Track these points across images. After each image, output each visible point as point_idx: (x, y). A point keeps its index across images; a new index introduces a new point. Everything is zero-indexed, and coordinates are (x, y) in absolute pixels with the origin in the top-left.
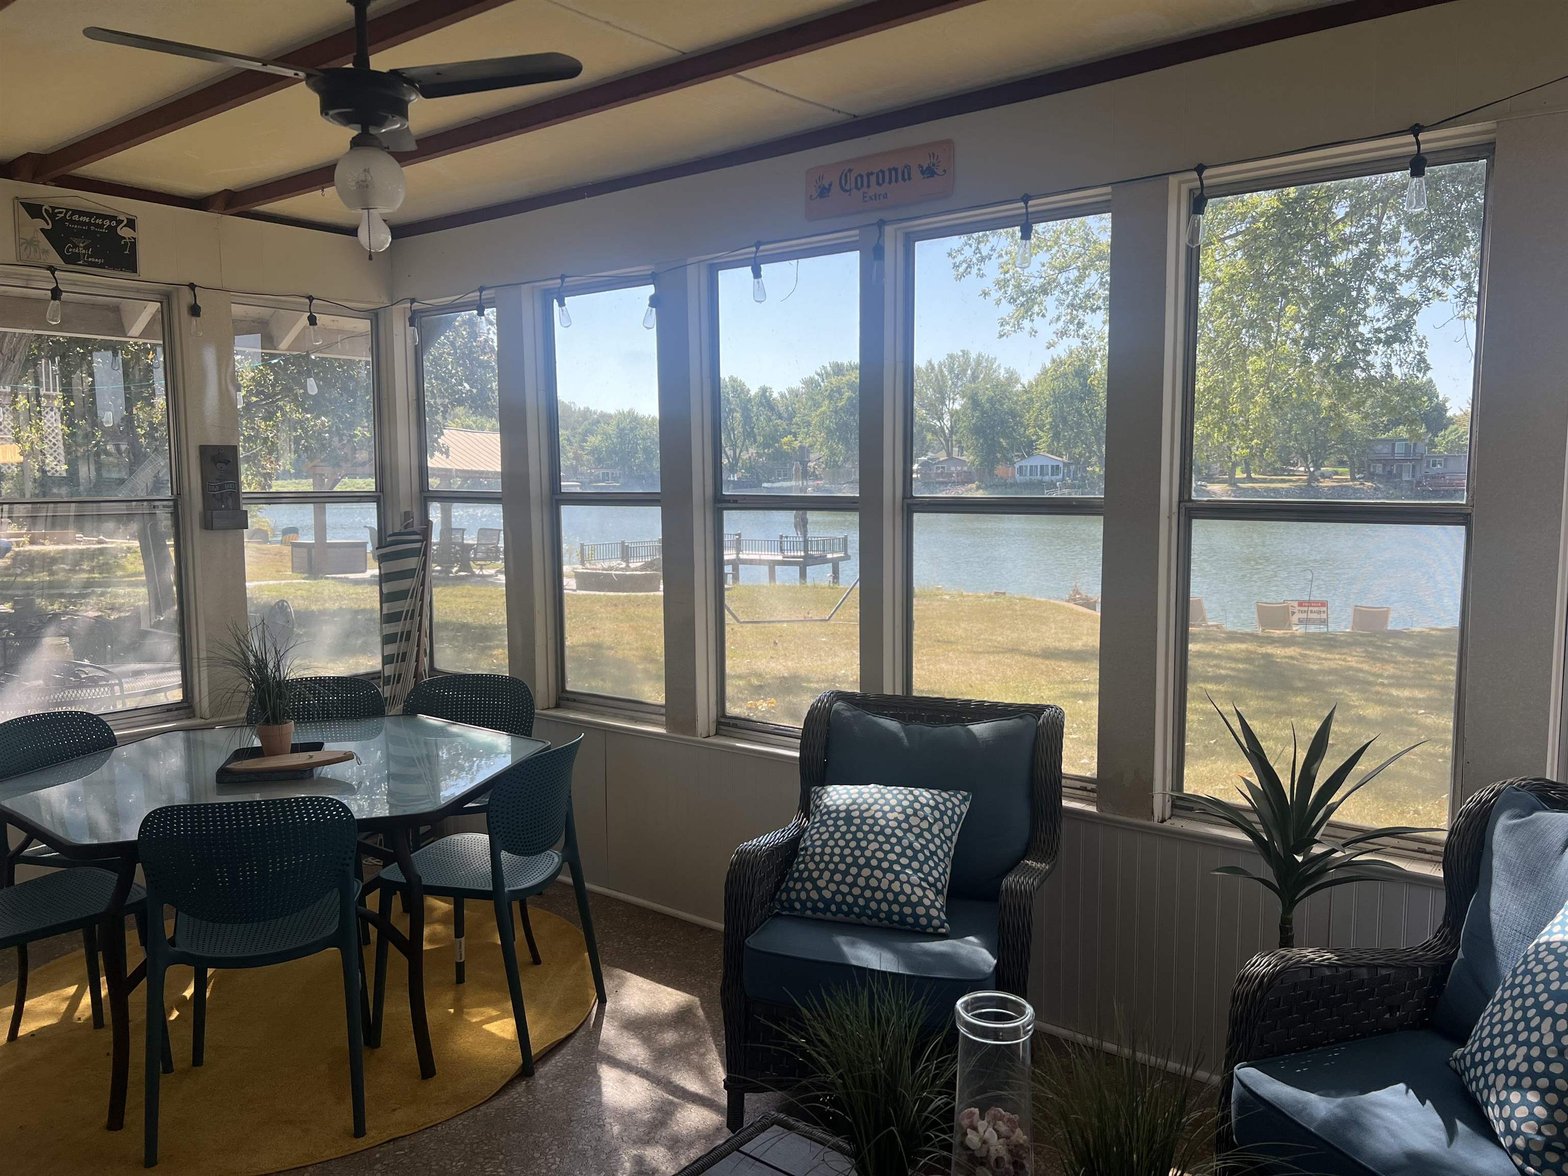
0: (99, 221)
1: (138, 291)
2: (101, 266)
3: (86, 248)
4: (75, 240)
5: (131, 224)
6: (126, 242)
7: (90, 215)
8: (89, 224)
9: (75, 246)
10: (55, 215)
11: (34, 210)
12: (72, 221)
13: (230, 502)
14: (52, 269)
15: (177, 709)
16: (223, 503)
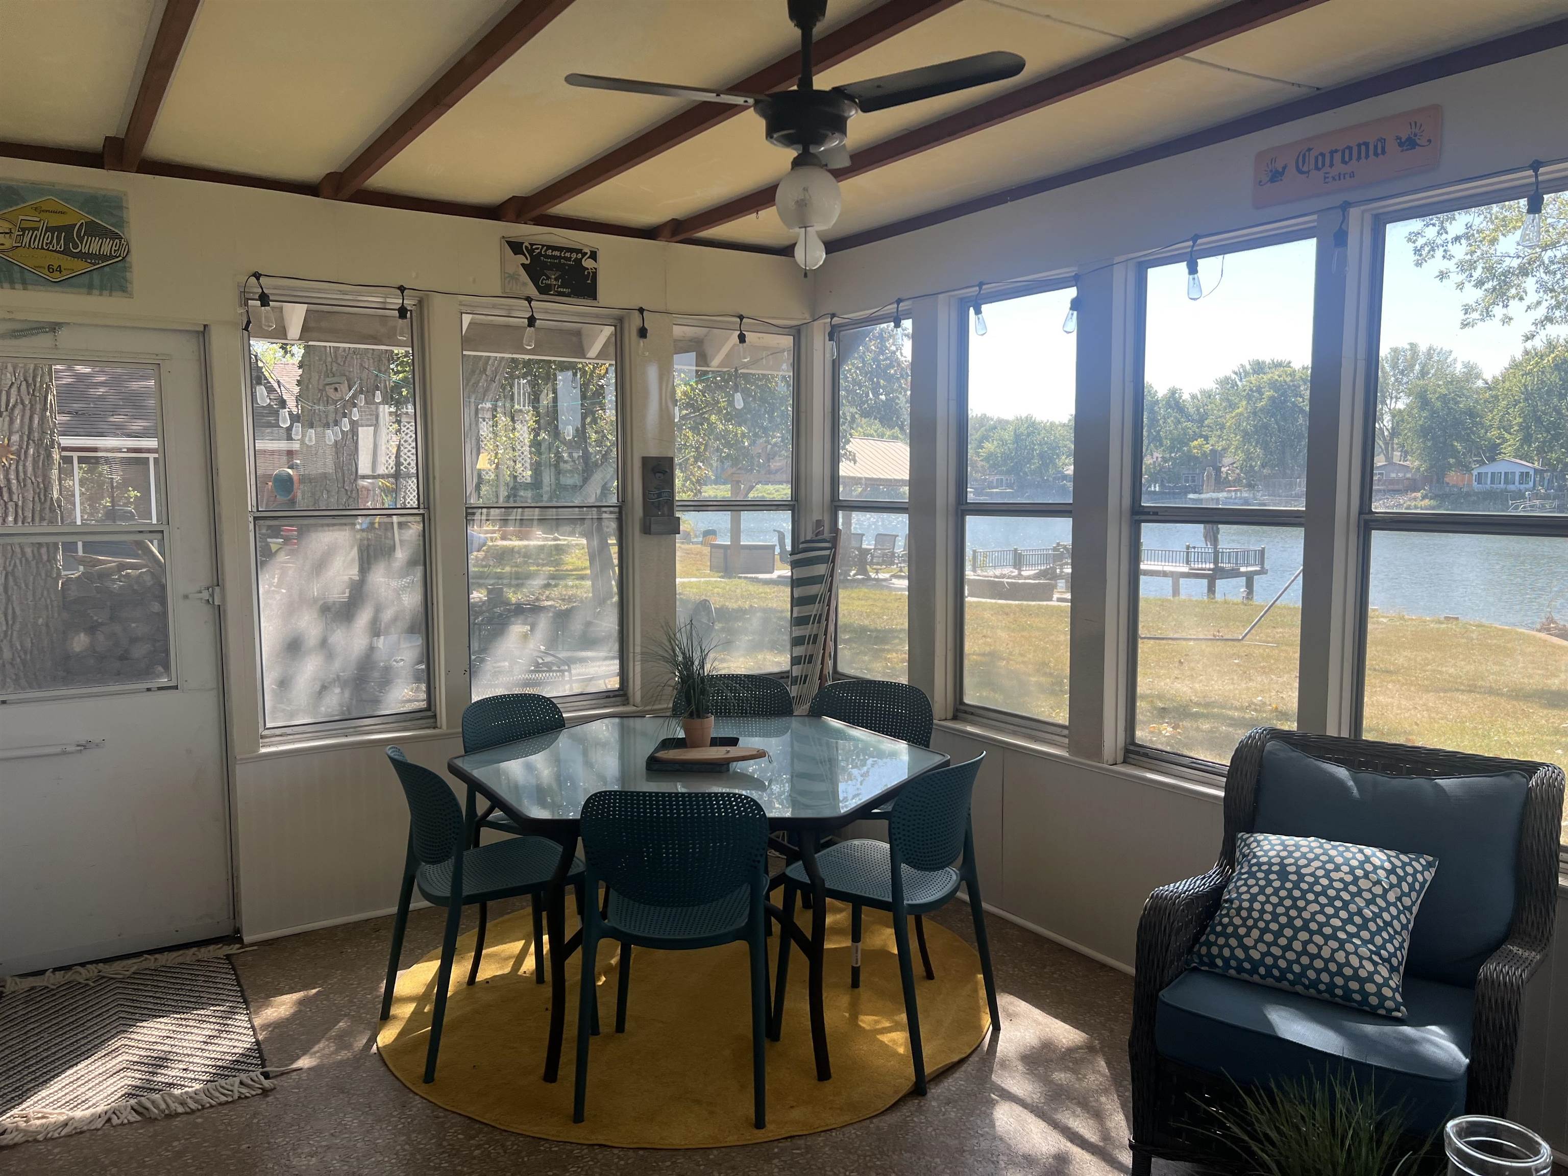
0: (568, 255)
1: (597, 316)
2: (568, 295)
3: (556, 279)
4: (548, 272)
5: (594, 256)
6: (589, 273)
7: (560, 249)
8: (560, 257)
9: (548, 278)
10: (533, 250)
11: (516, 247)
12: (546, 256)
13: (666, 509)
14: (529, 300)
15: (614, 696)
16: (659, 510)
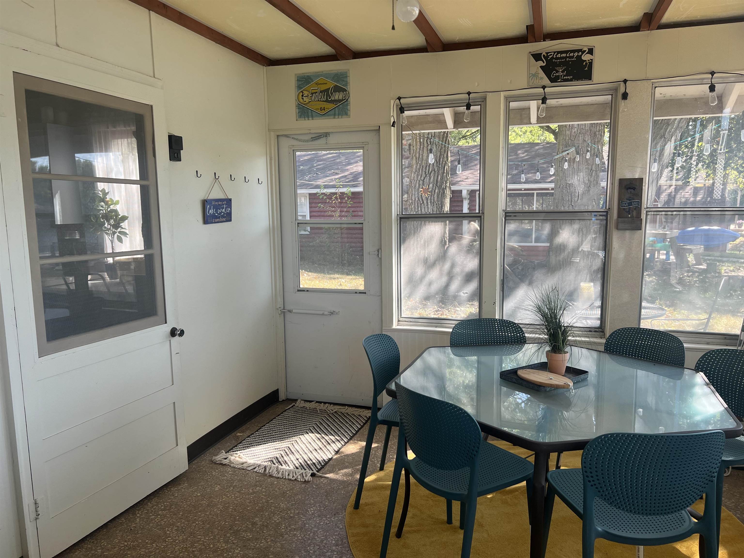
0: (572, 54)
2: (571, 80)
3: (562, 72)
4: (557, 68)
5: (591, 51)
6: (586, 63)
7: (566, 52)
8: (566, 57)
9: (557, 72)
10: (548, 56)
11: (537, 57)
12: (557, 58)
13: (635, 213)
14: (544, 87)
16: (629, 214)
